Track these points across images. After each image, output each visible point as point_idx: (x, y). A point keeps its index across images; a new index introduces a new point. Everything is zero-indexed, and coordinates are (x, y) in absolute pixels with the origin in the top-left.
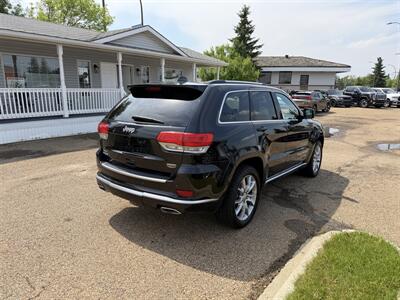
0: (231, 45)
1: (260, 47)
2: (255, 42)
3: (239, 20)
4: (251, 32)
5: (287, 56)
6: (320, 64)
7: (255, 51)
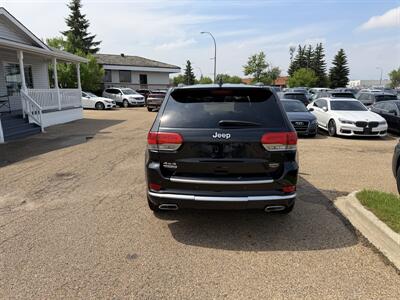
0: (65, 38)
1: (98, 43)
2: (92, 38)
3: (70, 12)
4: (86, 27)
5: (122, 55)
6: (155, 64)
7: (93, 47)
